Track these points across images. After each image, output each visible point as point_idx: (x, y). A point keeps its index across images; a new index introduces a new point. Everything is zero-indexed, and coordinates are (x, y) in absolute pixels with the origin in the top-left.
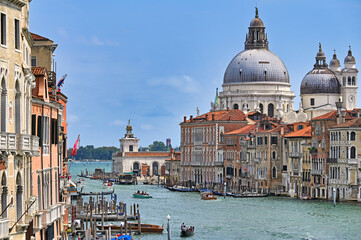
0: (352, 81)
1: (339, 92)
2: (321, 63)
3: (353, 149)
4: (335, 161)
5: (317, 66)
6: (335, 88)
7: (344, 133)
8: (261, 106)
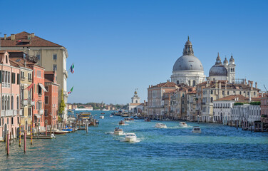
0: (233, 70)
1: (227, 75)
2: (219, 62)
3: (212, 98)
4: (204, 104)
5: (217, 63)
6: (225, 73)
7: (208, 91)
8: (189, 82)
